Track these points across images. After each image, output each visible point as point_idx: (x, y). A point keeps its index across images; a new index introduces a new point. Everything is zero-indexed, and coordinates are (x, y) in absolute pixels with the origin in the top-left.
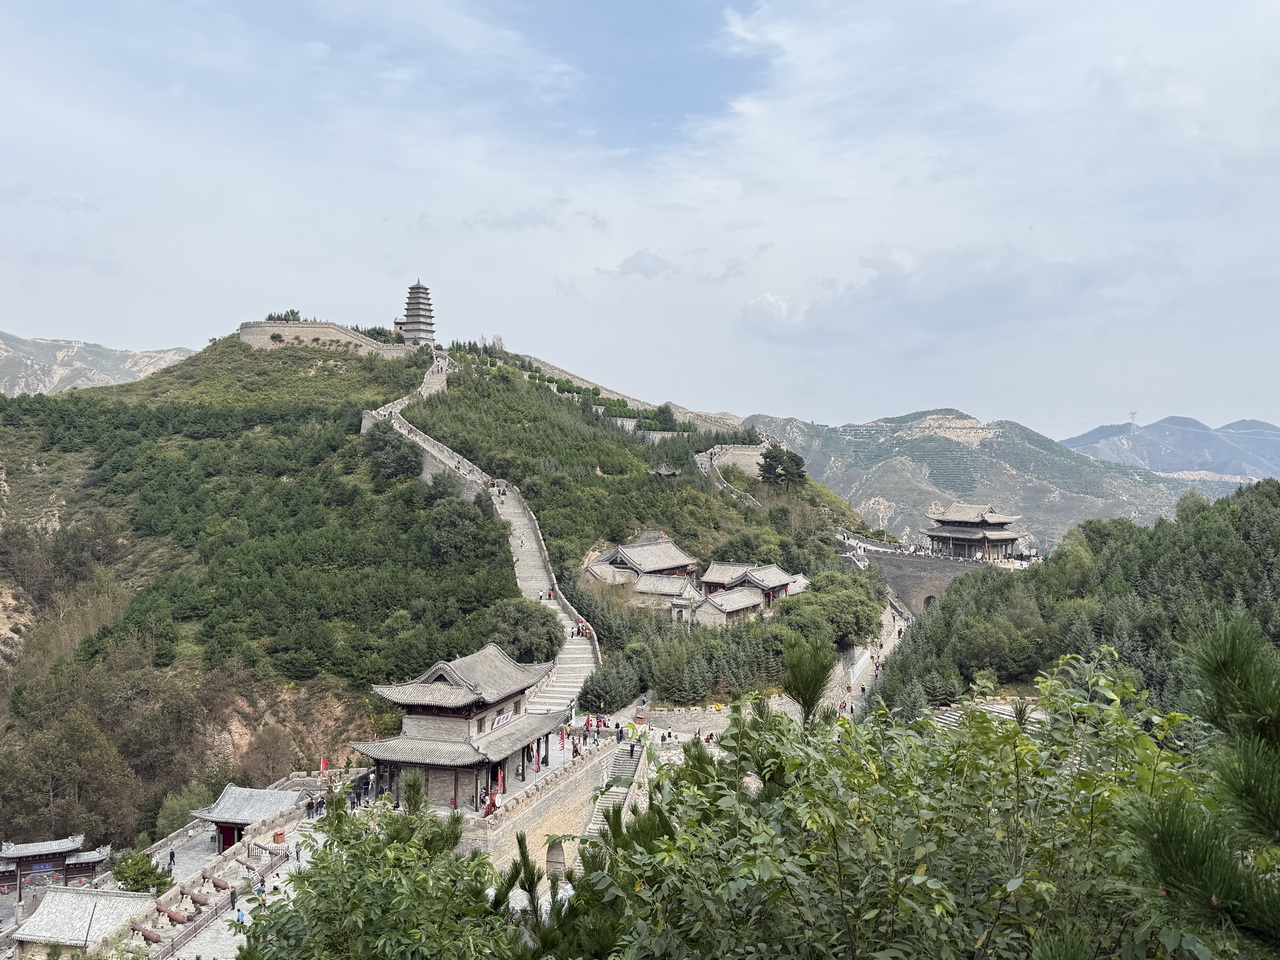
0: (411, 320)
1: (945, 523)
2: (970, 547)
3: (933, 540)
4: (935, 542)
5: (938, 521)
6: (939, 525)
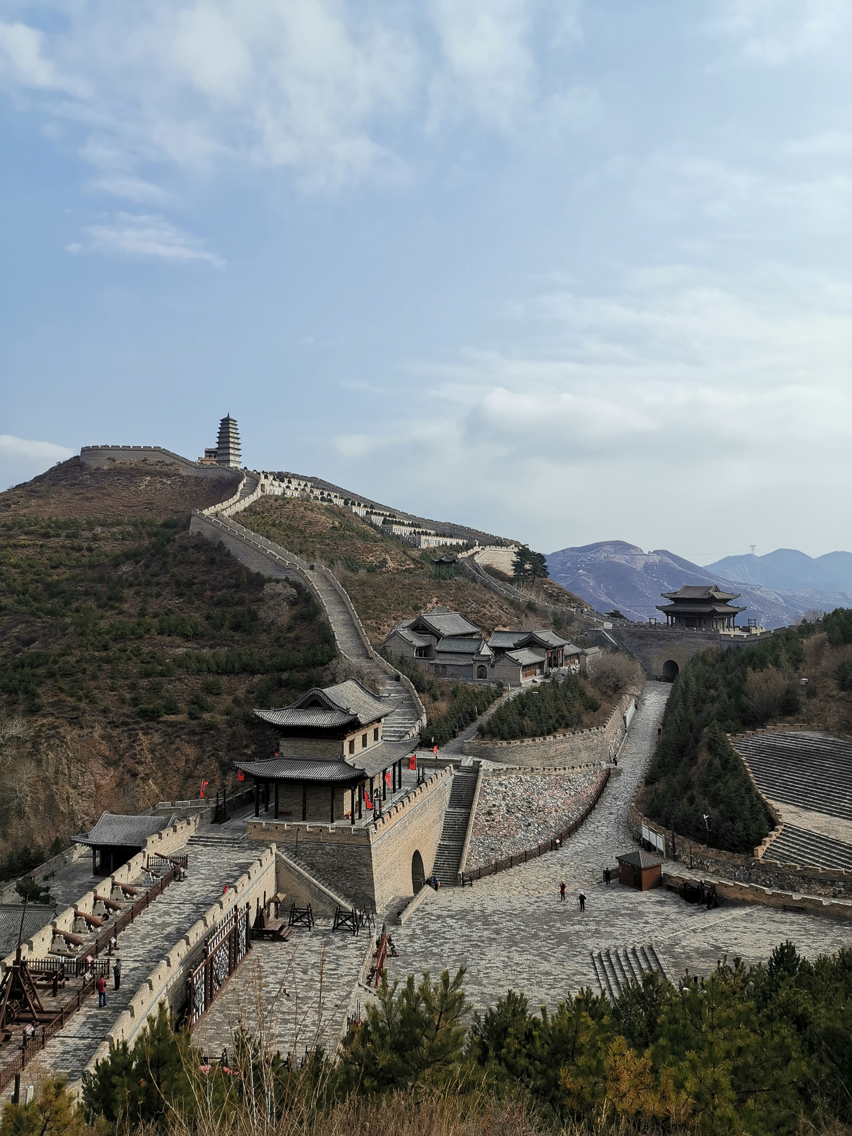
0: (221, 445)
1: (677, 601)
2: (700, 620)
3: (668, 615)
4: (670, 617)
5: (672, 599)
6: (673, 603)
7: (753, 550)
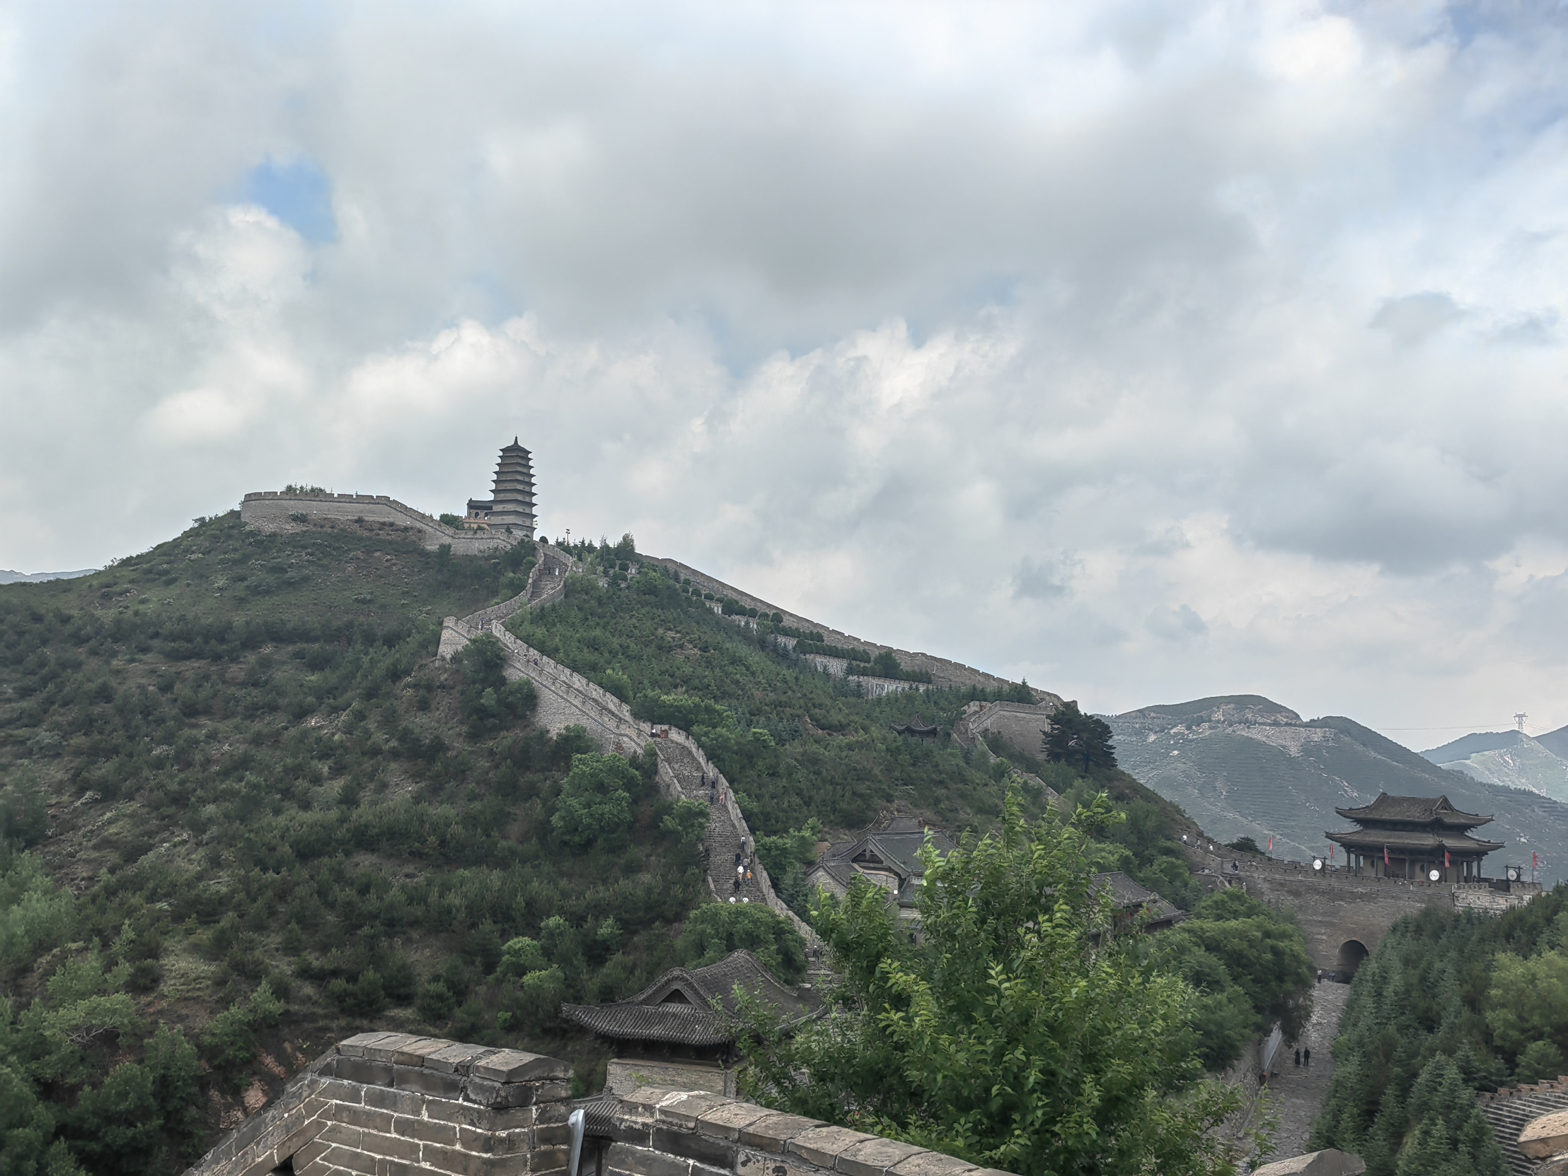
0: (502, 496)
1: (1367, 823)
2: (1413, 863)
3: (1348, 852)
4: (1353, 856)
5: (1358, 821)
6: (1358, 828)
7: (1520, 723)
